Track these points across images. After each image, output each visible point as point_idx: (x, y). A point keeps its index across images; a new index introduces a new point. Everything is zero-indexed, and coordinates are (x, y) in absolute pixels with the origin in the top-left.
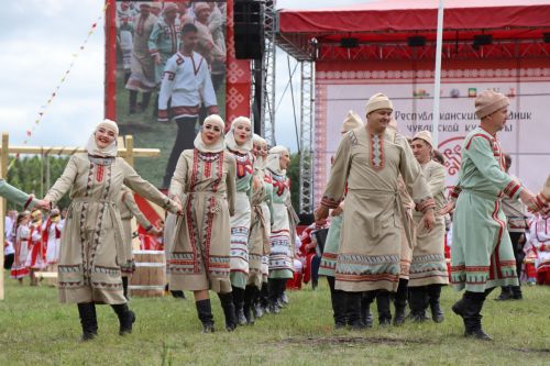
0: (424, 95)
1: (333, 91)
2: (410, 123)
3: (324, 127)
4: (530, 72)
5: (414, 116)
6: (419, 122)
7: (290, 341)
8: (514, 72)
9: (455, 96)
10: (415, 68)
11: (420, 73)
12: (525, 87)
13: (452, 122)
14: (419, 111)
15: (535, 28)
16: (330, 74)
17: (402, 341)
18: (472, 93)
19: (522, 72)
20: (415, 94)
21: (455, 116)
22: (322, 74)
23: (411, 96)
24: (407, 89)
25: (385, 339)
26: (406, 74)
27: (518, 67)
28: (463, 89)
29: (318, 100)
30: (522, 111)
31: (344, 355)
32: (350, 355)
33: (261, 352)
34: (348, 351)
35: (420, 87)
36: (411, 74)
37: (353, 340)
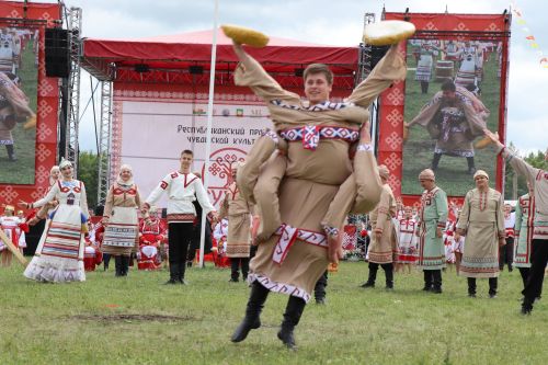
0: (201, 113)
1: (127, 106)
2: (190, 135)
3: (120, 135)
5: (193, 129)
6: (197, 135)
7: (80, 317)
9: (226, 115)
10: (195, 91)
11: (199, 95)
13: (223, 136)
14: (197, 126)
15: (288, 64)
16: (125, 93)
17: (171, 318)
18: (240, 113)
20: (194, 112)
21: (226, 131)
22: (119, 92)
23: (191, 113)
24: (188, 108)
25: (158, 316)
26: (187, 95)
28: (232, 109)
29: (115, 113)
31: (122, 330)
32: (128, 330)
33: (53, 327)
34: (126, 327)
35: (198, 107)
36: (192, 95)
37: (131, 317)
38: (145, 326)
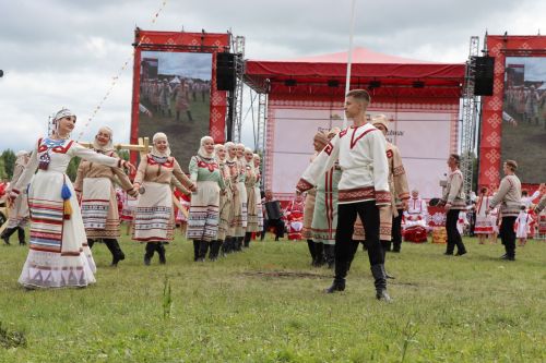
0: (337, 117)
1: (279, 113)
3: (273, 131)
4: (404, 106)
7: (247, 274)
8: (394, 105)
10: (332, 101)
11: (335, 104)
12: (401, 115)
15: (407, 78)
16: (277, 102)
17: (318, 276)
19: (399, 106)
20: (331, 117)
22: (272, 102)
23: (329, 117)
24: (326, 113)
25: (308, 275)
26: (325, 104)
27: (397, 103)
29: (269, 119)
30: (399, 130)
31: (280, 284)
32: (286, 284)
33: (227, 281)
34: (284, 282)
35: (334, 113)
36: (329, 104)
37: (288, 275)
38: (299, 281)
